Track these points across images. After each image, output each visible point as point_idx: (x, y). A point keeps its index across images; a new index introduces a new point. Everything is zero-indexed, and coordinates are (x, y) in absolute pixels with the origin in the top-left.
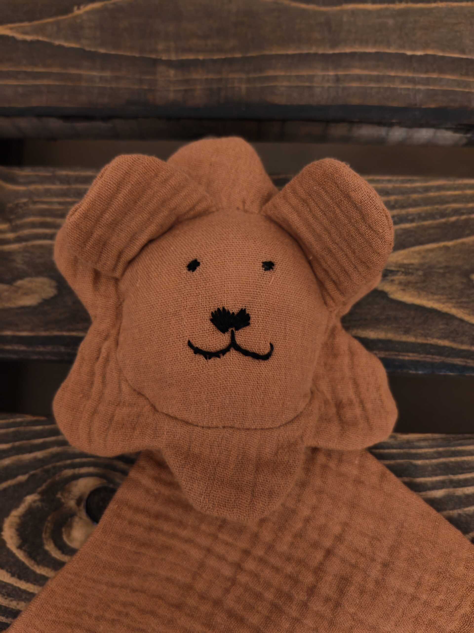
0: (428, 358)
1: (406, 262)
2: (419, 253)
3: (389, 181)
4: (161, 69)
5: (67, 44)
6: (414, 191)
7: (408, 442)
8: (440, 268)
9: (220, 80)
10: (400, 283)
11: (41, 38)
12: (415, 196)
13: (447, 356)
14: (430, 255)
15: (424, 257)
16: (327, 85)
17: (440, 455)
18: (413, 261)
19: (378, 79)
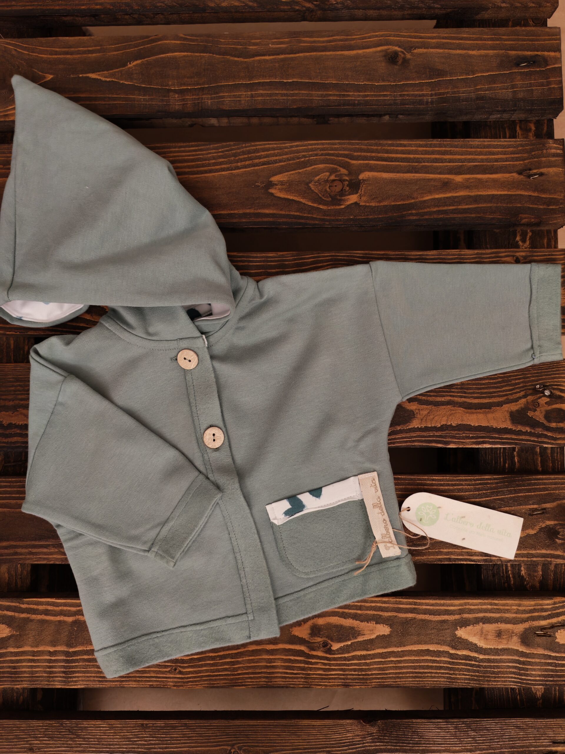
0: (290, 220)
1: (281, 180)
2: (287, 175)
3: (276, 144)
4: (171, 94)
5: (126, 83)
6: (286, 148)
7: (282, 255)
8: (296, 182)
9: (199, 98)
10: (279, 189)
11: (113, 80)
12: (286, 150)
13: (298, 219)
14: (292, 176)
15: (289, 177)
16: (247, 99)
17: (295, 260)
18: (284, 179)
19: (271, 95)
